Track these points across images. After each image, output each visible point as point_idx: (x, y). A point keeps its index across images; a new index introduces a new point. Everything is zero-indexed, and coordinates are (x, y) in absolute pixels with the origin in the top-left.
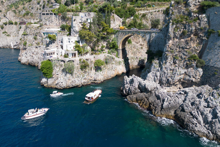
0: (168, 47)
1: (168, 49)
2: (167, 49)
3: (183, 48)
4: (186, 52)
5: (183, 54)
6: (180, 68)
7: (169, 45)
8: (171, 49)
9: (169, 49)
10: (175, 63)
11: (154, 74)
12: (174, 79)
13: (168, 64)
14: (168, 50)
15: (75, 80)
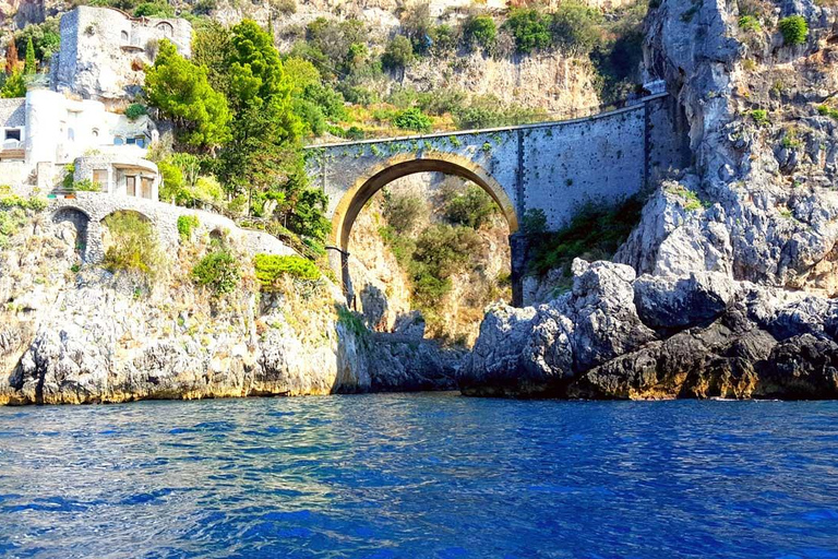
0: (735, 96)
1: (736, 106)
2: (731, 110)
3: (799, 99)
4: (822, 112)
5: (812, 123)
6: (818, 188)
7: (736, 88)
8: (748, 104)
9: (741, 109)
10: (787, 168)
11: (699, 237)
12: (818, 236)
13: (757, 174)
14: (737, 111)
15: (165, 342)
